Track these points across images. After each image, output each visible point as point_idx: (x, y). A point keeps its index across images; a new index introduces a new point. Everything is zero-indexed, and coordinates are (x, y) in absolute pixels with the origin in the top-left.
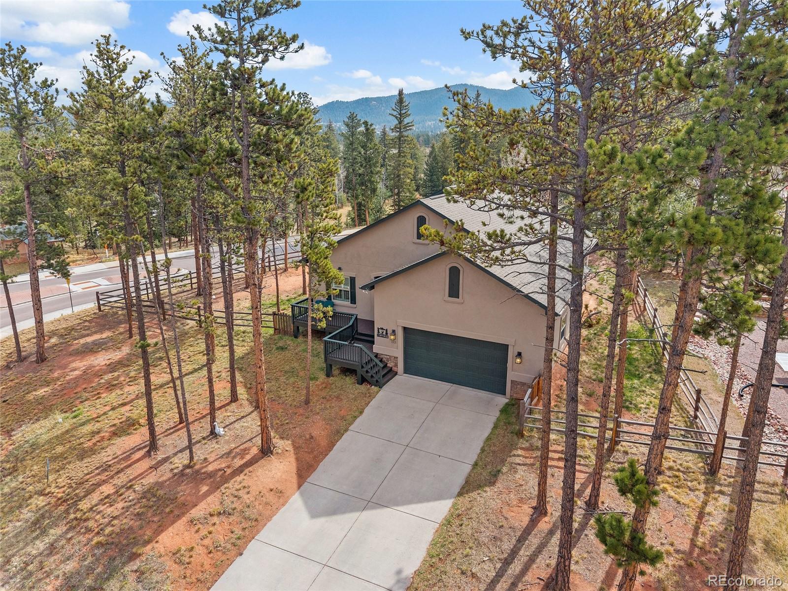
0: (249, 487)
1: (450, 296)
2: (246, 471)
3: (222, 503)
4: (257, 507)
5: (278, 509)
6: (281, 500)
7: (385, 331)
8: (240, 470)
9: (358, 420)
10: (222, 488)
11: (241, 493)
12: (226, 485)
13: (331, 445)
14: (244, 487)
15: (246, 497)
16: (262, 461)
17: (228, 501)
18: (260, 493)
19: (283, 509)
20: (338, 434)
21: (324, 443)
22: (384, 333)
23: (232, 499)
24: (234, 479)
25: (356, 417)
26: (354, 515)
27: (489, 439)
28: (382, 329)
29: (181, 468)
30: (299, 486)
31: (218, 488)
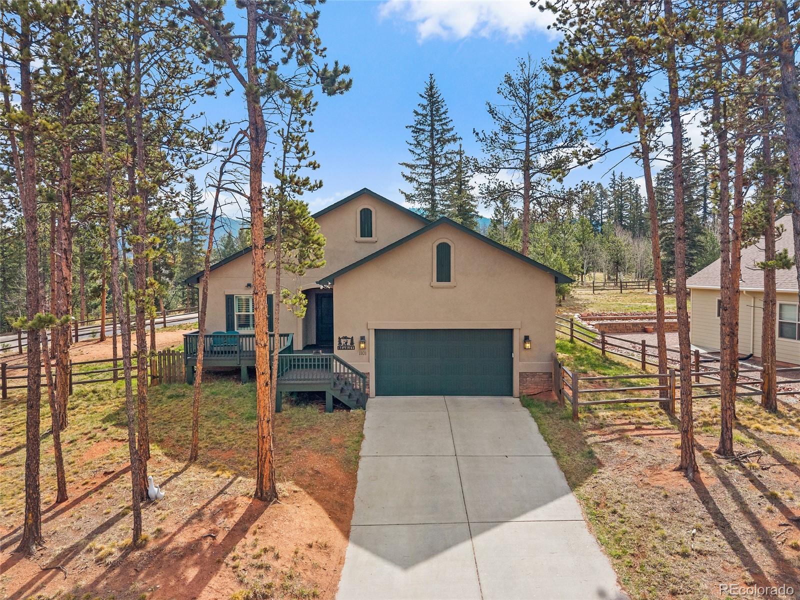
0: (273, 549)
1: (438, 281)
2: (253, 528)
3: (241, 582)
4: (303, 575)
6: (334, 558)
7: (349, 341)
8: (240, 530)
10: (228, 560)
11: (266, 559)
12: (231, 555)
13: (352, 477)
14: (265, 550)
15: (276, 564)
17: (251, 576)
18: (296, 553)
19: (345, 570)
20: (351, 465)
21: (340, 475)
22: (349, 344)
23: (254, 572)
24: (240, 544)
25: (359, 443)
28: (345, 338)
29: (117, 554)
30: (347, 534)
31: (219, 562)
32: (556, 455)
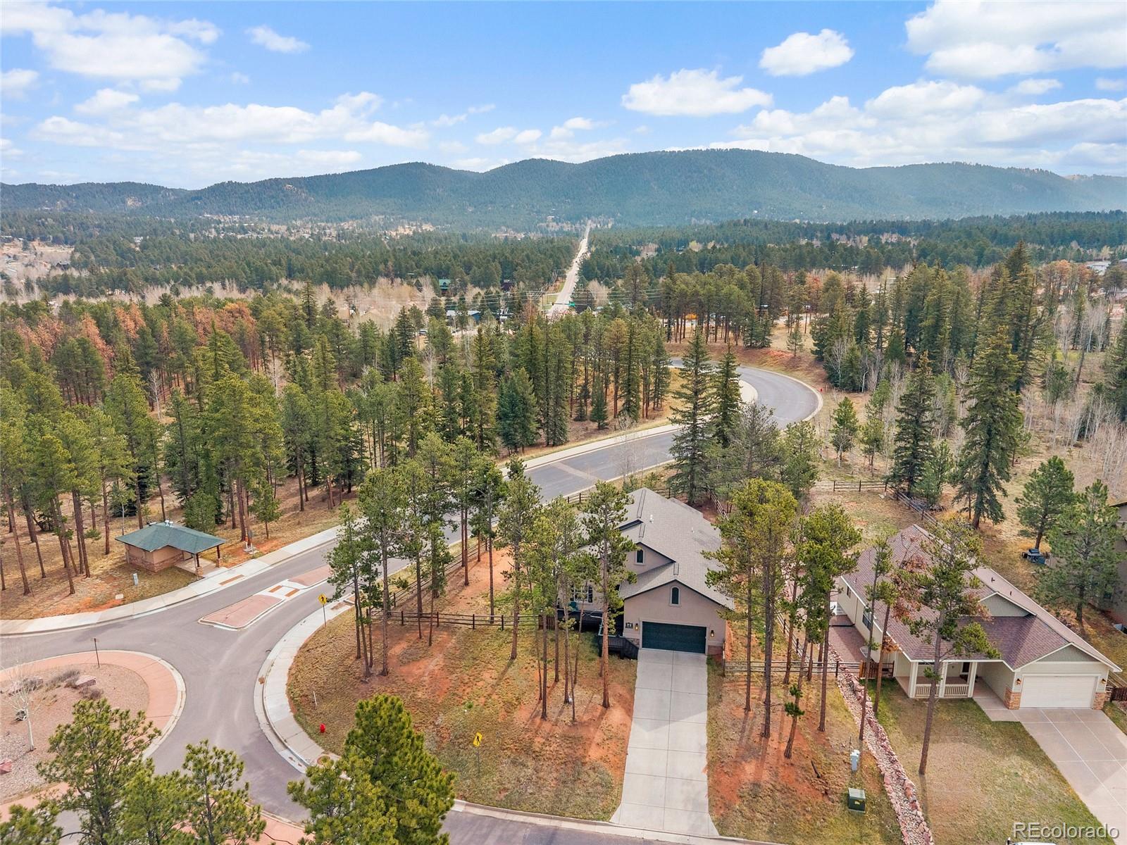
0: (610, 724)
1: (673, 603)
2: (604, 717)
3: (604, 734)
4: (620, 733)
5: (629, 733)
6: (628, 728)
7: (631, 624)
8: (600, 718)
9: (637, 681)
10: (599, 727)
11: (610, 728)
13: (633, 697)
15: (612, 729)
16: (608, 712)
17: (607, 732)
18: (617, 726)
19: (631, 732)
20: (632, 691)
21: (628, 697)
24: (601, 722)
25: (635, 680)
26: (667, 727)
27: (708, 680)
28: (629, 624)
30: (631, 720)
31: (597, 728)
32: (709, 695)
